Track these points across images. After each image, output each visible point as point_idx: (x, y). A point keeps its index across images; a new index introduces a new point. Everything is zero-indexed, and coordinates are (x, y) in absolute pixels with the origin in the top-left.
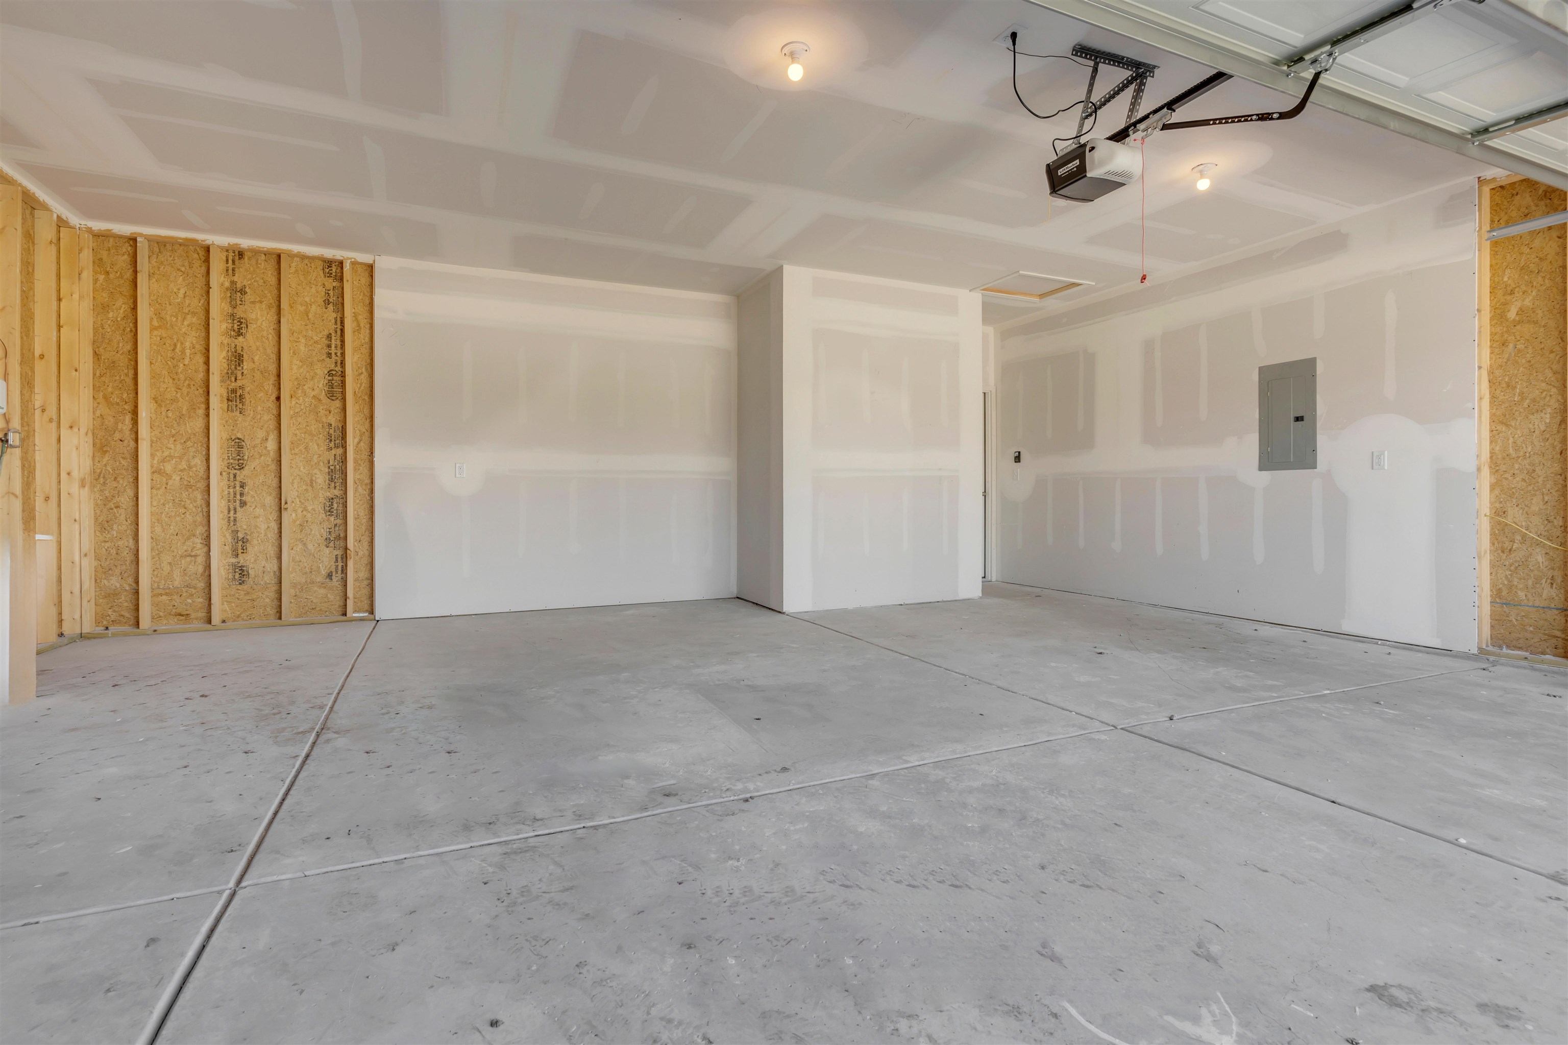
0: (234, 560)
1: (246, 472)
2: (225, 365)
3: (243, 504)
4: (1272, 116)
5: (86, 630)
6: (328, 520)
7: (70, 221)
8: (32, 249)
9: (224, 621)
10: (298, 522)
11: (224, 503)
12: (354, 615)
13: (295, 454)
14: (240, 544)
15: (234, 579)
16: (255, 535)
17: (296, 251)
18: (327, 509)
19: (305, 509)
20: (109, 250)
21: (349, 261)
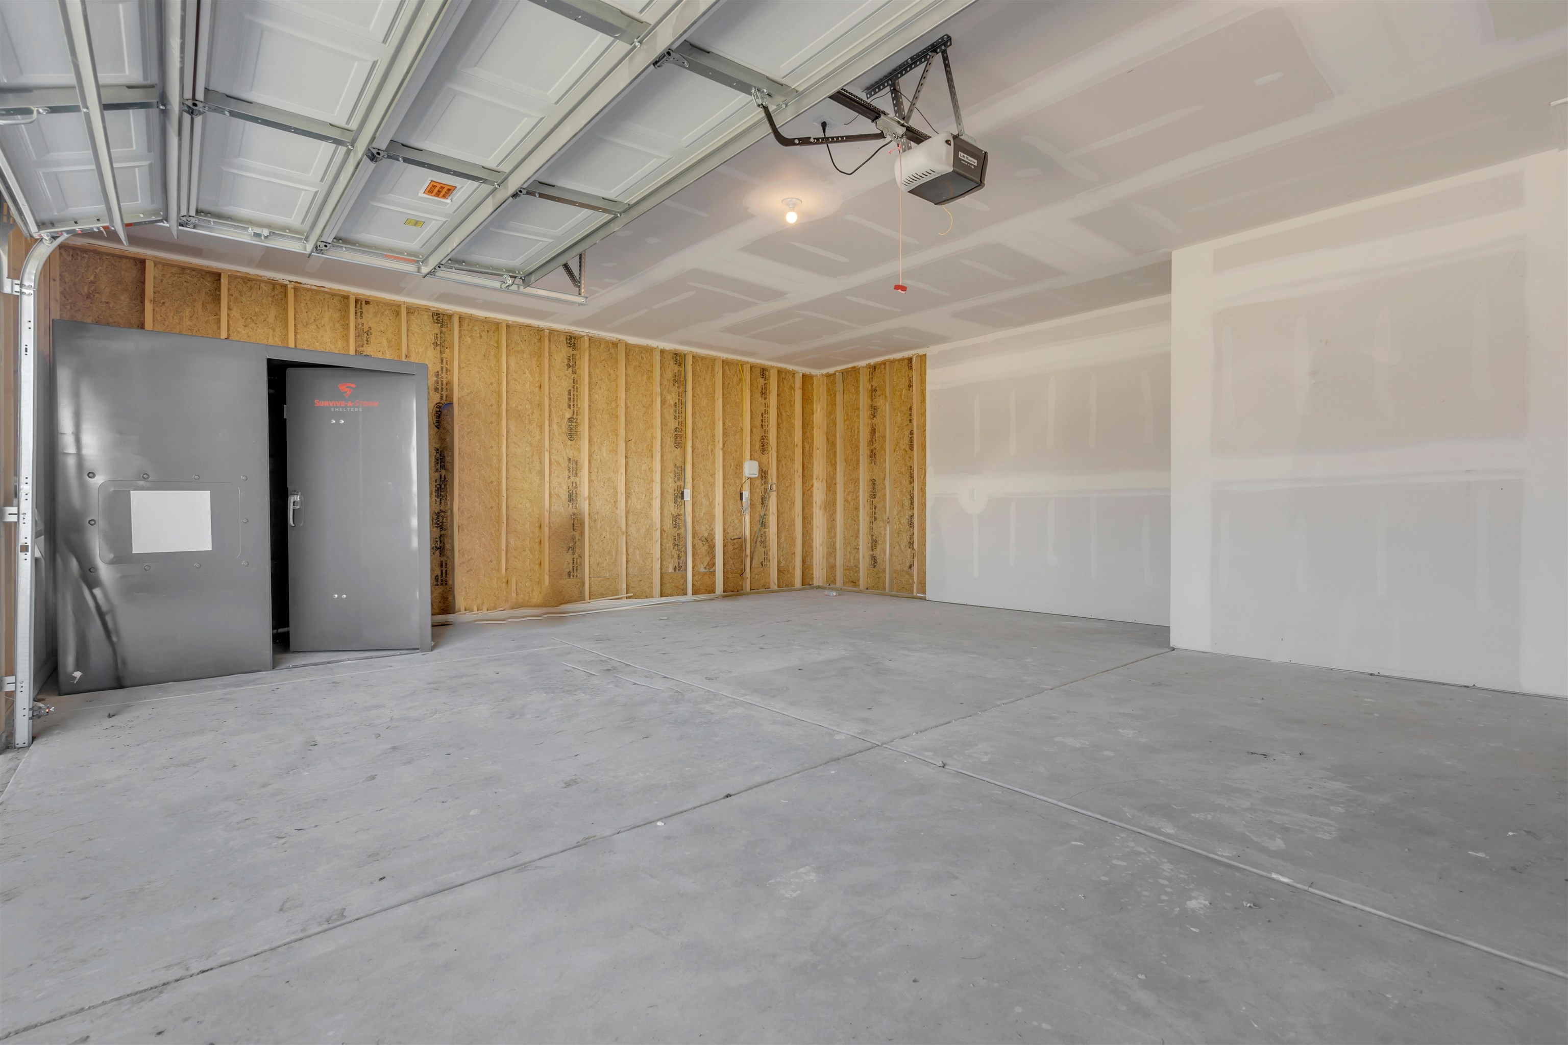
0: (872, 553)
1: (876, 499)
2: (869, 436)
3: (875, 519)
4: (799, 142)
5: (821, 585)
6: (910, 530)
7: (812, 373)
8: (793, 394)
9: (867, 589)
10: (897, 531)
11: (868, 519)
12: (918, 595)
13: (896, 487)
14: (874, 544)
15: (872, 564)
16: (880, 538)
17: (892, 359)
18: (910, 522)
19: (900, 523)
20: (831, 382)
21: (915, 356)
